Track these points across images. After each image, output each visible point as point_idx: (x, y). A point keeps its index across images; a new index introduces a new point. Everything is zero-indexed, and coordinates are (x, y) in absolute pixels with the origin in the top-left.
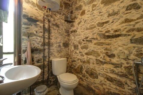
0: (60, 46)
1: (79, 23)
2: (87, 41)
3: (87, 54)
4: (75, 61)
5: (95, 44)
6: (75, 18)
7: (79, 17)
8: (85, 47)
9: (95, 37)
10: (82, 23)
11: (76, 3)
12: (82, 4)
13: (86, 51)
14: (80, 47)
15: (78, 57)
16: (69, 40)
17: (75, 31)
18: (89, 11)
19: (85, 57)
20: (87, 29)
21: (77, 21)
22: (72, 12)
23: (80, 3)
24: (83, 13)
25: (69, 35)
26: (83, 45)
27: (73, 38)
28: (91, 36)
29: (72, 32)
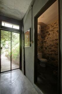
1: (47, 39)
2: (51, 46)
3: (51, 51)
5: (54, 47)
6: (46, 36)
7: (47, 36)
9: (54, 44)
10: (49, 39)
11: (46, 30)
12: (49, 31)
15: (47, 53)
16: (43, 45)
17: (46, 42)
18: (52, 34)
20: (51, 41)
22: (44, 34)
24: (49, 34)
25: (43, 43)
26: (49, 48)
27: (45, 44)
28: (52, 44)
29: (44, 42)
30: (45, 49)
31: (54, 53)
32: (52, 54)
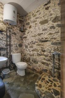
0: (16, 46)
1: (28, 33)
2: (33, 43)
3: (32, 51)
4: (26, 55)
5: (37, 45)
6: (26, 29)
7: (28, 29)
8: (32, 47)
9: (36, 41)
10: (30, 33)
11: (26, 21)
12: (30, 22)
13: (32, 49)
14: (28, 46)
15: (28, 53)
16: (22, 42)
17: (26, 37)
18: (33, 26)
19: (32, 52)
20: (32, 37)
21: (27, 31)
22: (24, 26)
23: (29, 21)
24: (30, 27)
25: (22, 40)
26: (30, 45)
27: (25, 41)
28: (34, 41)
29: (24, 38)
30: (25, 48)
31: (36, 53)
32: (33, 55)
